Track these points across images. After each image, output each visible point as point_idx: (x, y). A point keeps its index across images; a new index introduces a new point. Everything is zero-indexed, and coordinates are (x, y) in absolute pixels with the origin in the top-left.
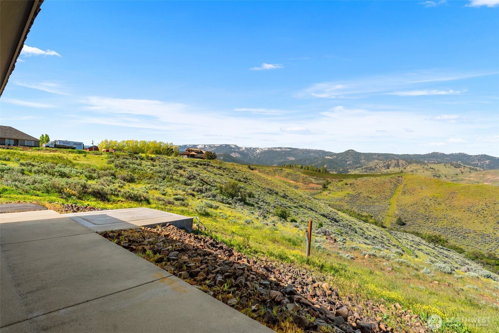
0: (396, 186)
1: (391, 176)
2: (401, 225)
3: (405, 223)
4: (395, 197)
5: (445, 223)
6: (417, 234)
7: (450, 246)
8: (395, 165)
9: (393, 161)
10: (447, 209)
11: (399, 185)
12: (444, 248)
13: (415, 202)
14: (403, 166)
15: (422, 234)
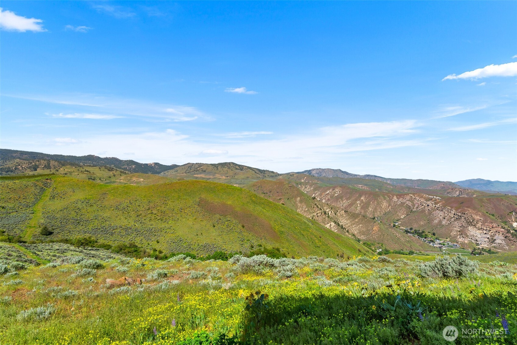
0: (42, 190)
1: (36, 179)
2: (47, 235)
3: (52, 231)
4: (41, 204)
5: (96, 224)
6: (66, 241)
7: (99, 245)
8: (45, 166)
9: (42, 161)
10: (98, 210)
11: (46, 188)
12: (93, 248)
13: (66, 207)
14: (55, 168)
15: (72, 240)
